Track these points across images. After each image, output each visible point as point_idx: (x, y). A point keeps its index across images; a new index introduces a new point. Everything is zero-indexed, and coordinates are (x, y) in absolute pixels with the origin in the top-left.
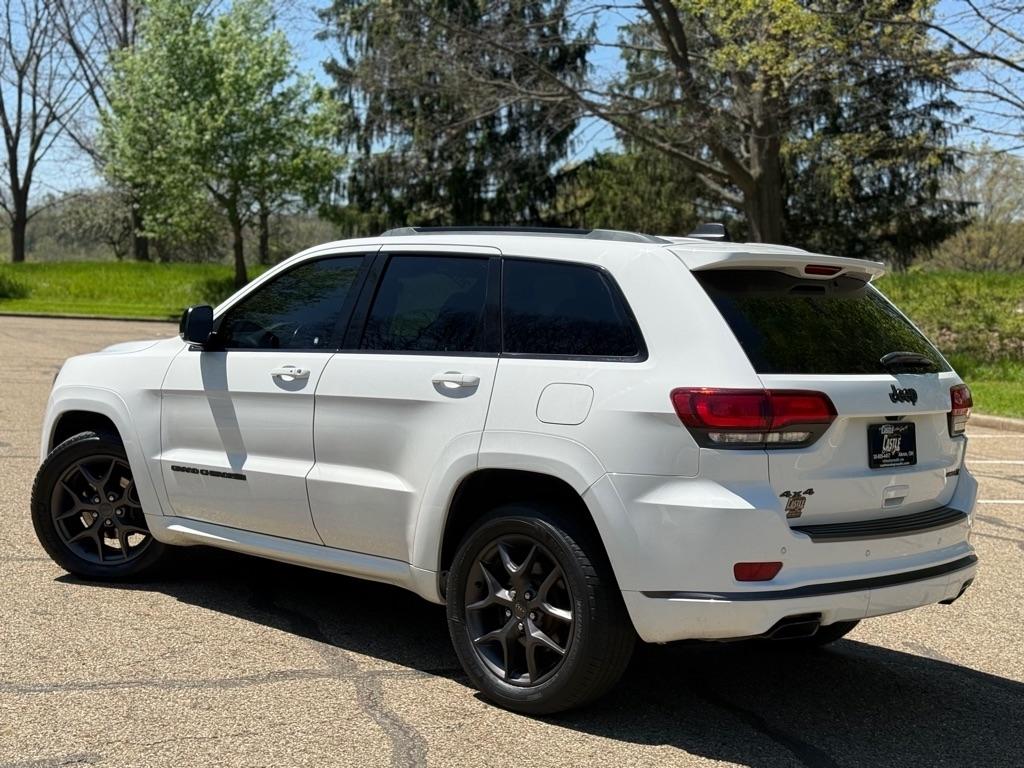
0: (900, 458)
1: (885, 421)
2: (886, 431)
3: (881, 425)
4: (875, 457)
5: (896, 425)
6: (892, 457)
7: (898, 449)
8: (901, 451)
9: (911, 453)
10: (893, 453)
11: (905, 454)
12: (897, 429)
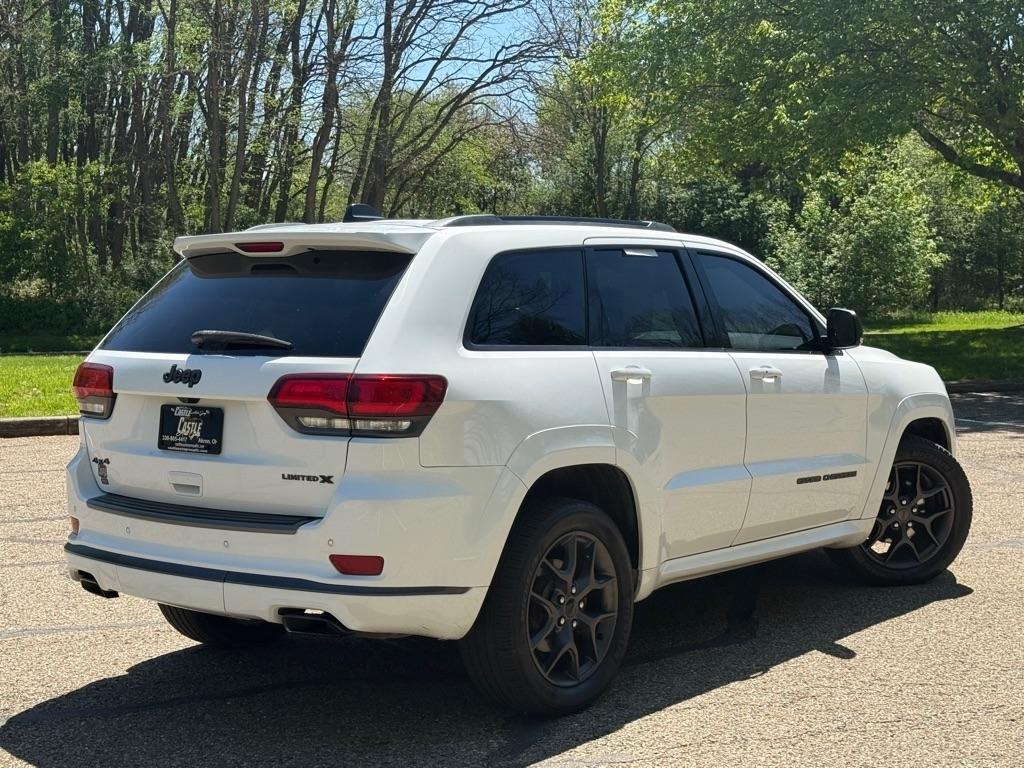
0: (200, 444)
1: (179, 402)
2: (182, 413)
3: (175, 407)
4: (166, 438)
5: (194, 409)
6: (189, 441)
7: (198, 434)
8: (201, 437)
9: (215, 442)
10: (191, 438)
11: (208, 441)
12: (196, 412)
